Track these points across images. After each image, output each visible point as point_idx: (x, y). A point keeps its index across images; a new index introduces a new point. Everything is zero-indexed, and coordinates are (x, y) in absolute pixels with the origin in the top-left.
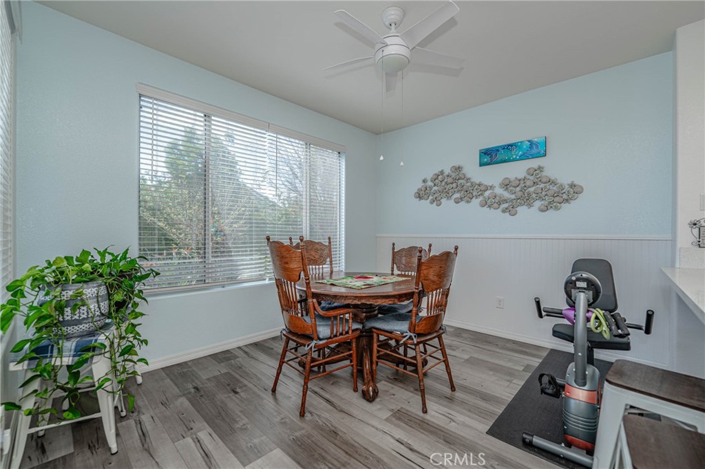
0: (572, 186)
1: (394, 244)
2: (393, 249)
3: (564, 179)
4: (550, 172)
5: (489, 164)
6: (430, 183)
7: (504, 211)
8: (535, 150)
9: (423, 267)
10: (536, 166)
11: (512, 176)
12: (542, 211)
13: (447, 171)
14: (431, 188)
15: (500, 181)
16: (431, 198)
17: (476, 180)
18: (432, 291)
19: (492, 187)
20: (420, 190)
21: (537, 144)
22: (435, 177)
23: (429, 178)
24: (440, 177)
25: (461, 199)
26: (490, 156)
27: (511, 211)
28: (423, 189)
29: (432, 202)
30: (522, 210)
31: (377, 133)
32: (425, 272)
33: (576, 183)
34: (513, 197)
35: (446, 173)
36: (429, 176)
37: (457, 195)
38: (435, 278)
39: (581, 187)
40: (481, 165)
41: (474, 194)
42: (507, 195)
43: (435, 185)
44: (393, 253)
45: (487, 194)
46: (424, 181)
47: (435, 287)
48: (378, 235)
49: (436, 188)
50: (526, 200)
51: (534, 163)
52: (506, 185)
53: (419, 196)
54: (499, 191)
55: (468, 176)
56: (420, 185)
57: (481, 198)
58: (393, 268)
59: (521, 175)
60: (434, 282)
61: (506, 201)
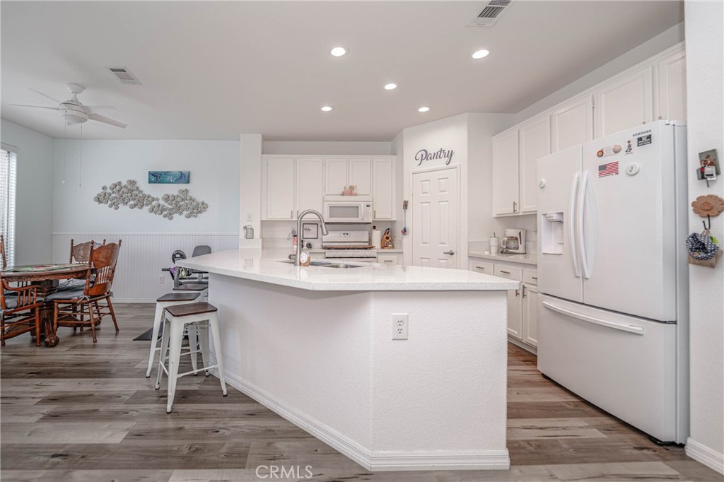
0: (203, 203)
1: (72, 240)
2: (72, 244)
3: (199, 199)
4: (192, 194)
5: (155, 183)
6: (109, 191)
7: (165, 216)
8: (184, 178)
9: (94, 253)
10: (184, 189)
11: (170, 193)
12: (187, 217)
13: (124, 183)
14: (110, 194)
15: (162, 195)
16: (109, 202)
17: (147, 192)
18: (101, 267)
19: (157, 199)
20: (99, 195)
21: (185, 175)
22: (113, 187)
23: (108, 186)
24: (117, 187)
25: (135, 205)
26: (156, 177)
27: (170, 216)
28: (103, 195)
29: (111, 206)
30: (176, 216)
31: (55, 138)
32: (96, 256)
33: (205, 202)
34: (170, 207)
35: (123, 185)
36: (109, 185)
37: (132, 202)
38: (104, 260)
39: (207, 205)
40: (150, 182)
41: (145, 203)
42: (167, 205)
43: (113, 193)
44: (72, 247)
45: (154, 203)
46: (104, 188)
47: (103, 265)
48: (53, 233)
49: (114, 195)
50: (179, 209)
51: (183, 186)
52: (167, 198)
53: (98, 200)
54: (162, 202)
55: (141, 189)
56: (100, 191)
57: (149, 207)
58: (71, 260)
59: (176, 193)
60: (102, 262)
61: (166, 210)
